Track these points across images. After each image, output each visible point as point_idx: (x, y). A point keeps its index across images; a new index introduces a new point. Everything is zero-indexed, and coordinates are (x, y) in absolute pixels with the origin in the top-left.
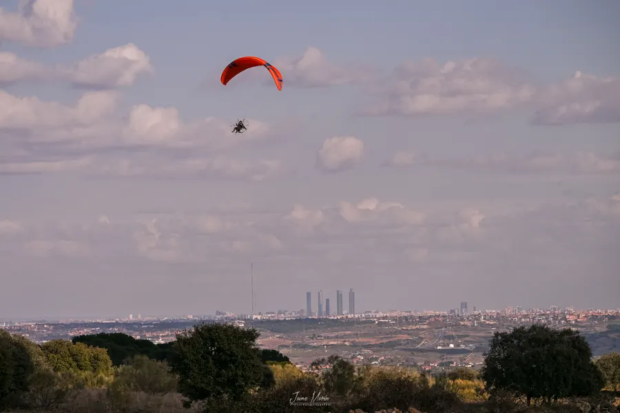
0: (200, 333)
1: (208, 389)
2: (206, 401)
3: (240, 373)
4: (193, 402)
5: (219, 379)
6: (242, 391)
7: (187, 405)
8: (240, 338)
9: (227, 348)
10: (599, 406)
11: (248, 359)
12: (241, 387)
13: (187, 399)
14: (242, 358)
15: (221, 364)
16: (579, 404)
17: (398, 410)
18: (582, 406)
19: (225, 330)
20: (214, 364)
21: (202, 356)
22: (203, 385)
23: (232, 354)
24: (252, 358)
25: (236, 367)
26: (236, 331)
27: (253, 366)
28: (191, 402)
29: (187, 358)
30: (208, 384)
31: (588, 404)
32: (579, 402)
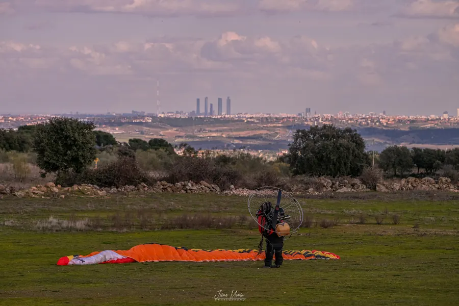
0: (53, 124)
1: (57, 164)
2: (57, 173)
3: (80, 153)
4: (48, 173)
5: (65, 158)
6: (81, 167)
7: (43, 175)
8: (82, 128)
9: (72, 135)
10: (338, 183)
11: (87, 143)
12: (81, 163)
13: (44, 171)
14: (82, 143)
15: (68, 147)
16: (323, 181)
17: (192, 182)
18: (325, 182)
19: (71, 123)
20: (62, 146)
21: (54, 141)
22: (54, 162)
23: (75, 140)
24: (90, 143)
25: (78, 149)
26: (79, 124)
27: (91, 149)
28: (46, 174)
29: (43, 142)
30: (58, 161)
31: (329, 181)
32: (323, 180)
